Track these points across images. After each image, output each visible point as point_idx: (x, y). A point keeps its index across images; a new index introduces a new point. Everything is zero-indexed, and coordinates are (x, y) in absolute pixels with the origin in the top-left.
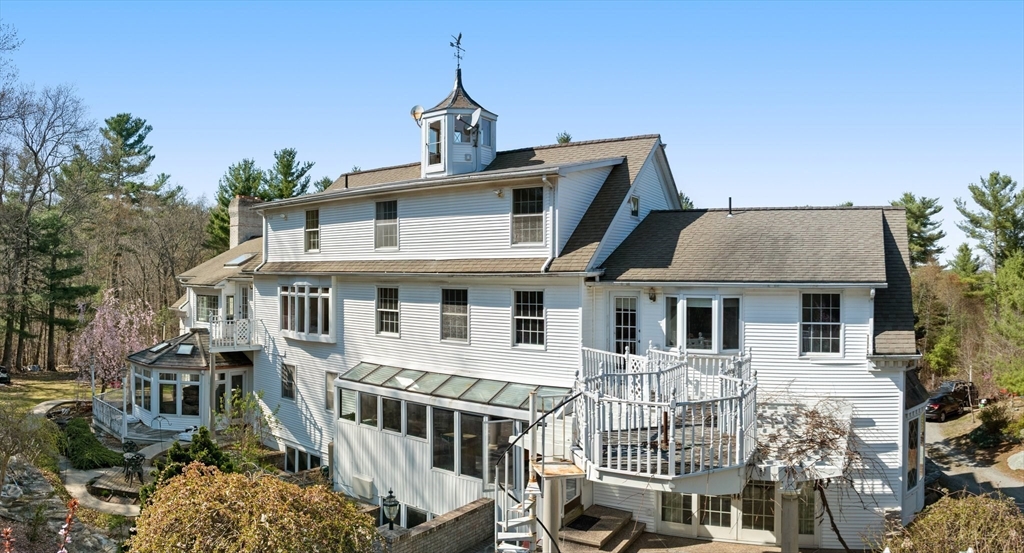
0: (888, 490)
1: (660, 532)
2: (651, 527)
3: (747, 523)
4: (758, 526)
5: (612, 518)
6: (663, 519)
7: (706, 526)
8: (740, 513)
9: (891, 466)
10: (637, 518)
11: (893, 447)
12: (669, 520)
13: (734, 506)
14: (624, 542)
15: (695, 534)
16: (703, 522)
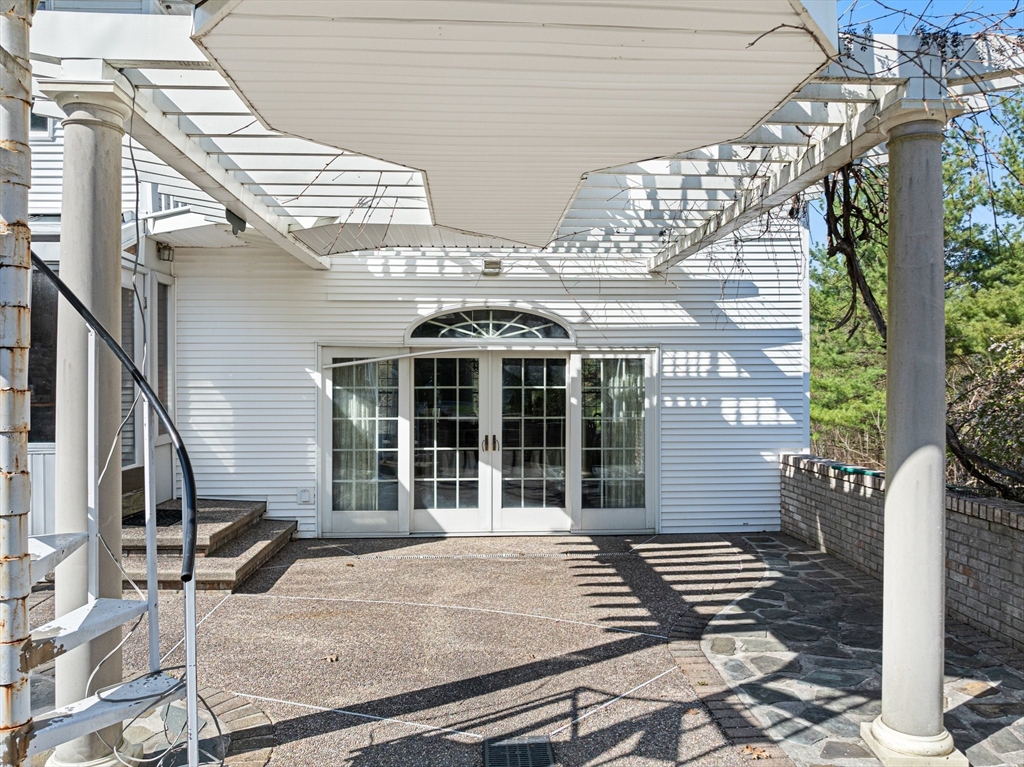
0: (786, 418)
1: (328, 535)
2: (308, 529)
3: (511, 495)
4: (535, 500)
5: (222, 509)
6: (336, 507)
7: (430, 510)
8: (498, 475)
9: (789, 371)
10: (273, 512)
11: (794, 336)
12: (348, 507)
13: (487, 463)
14: (261, 545)
15: (404, 530)
16: (420, 504)
